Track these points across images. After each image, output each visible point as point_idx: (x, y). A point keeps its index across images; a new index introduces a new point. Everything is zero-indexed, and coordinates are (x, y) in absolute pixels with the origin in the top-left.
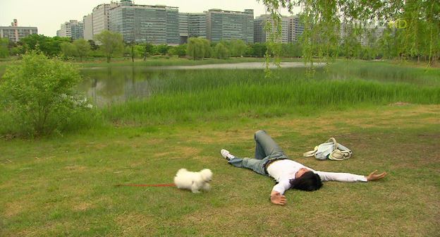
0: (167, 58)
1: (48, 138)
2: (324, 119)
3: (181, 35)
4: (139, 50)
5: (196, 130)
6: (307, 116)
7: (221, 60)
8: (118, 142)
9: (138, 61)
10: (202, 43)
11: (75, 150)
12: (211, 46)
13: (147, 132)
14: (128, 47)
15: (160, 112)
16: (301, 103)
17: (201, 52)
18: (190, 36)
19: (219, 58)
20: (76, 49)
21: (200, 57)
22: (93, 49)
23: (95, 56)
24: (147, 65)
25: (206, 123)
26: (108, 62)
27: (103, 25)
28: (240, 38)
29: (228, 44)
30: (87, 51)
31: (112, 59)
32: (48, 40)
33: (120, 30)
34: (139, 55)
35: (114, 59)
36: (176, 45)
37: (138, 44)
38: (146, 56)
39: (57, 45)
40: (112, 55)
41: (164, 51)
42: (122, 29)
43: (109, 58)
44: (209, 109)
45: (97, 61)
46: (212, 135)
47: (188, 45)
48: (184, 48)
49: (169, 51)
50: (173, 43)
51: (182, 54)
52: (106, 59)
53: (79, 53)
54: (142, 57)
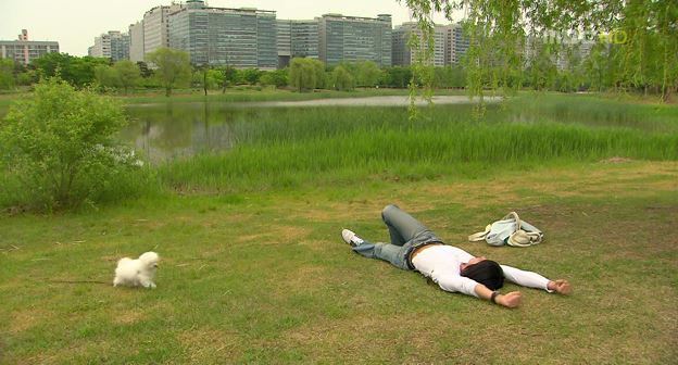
0: (259, 90)
1: (75, 212)
2: (500, 183)
3: (280, 53)
4: (215, 76)
5: (303, 200)
6: (475, 178)
8: (183, 218)
9: (214, 93)
10: (313, 66)
11: (117, 231)
12: (326, 71)
13: (227, 202)
14: (198, 72)
15: (248, 173)
16: (465, 159)
17: (310, 80)
18: (294, 56)
19: (338, 90)
20: (117, 76)
21: (310, 89)
22: (144, 76)
23: (147, 87)
24: (228, 100)
25: (319, 189)
26: (167, 95)
27: (160, 39)
28: (372, 59)
29: (352, 69)
30: (136, 78)
31: (173, 91)
32: (75, 63)
33: (184, 47)
34: (216, 85)
35: (177, 91)
36: (272, 70)
37: (213, 68)
38: (226, 85)
39: (88, 69)
40: (174, 85)
41: (253, 78)
42: (188, 45)
43: (169, 89)
44: (323, 169)
45: (151, 94)
46: (327, 209)
47: (290, 70)
48: (285, 73)
49: (261, 79)
50: (268, 66)
51: (281, 83)
52: (165, 90)
53: (123, 81)
54: (220, 88)
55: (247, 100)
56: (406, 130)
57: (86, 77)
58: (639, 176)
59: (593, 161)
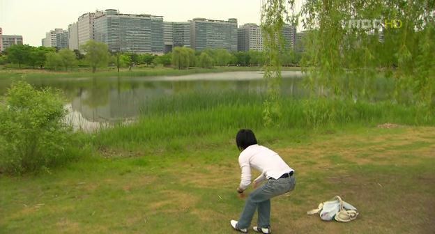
0: (153, 68)
1: (36, 175)
2: (317, 148)
3: (166, 43)
4: (124, 59)
5: (188, 163)
6: (299, 142)
7: (205, 70)
8: (109, 180)
9: (123, 70)
10: (187, 52)
11: (65, 194)
12: (196, 55)
13: (137, 164)
14: (113, 56)
15: (150, 139)
16: (291, 125)
17: (185, 62)
18: (175, 45)
19: (203, 67)
20: (61, 59)
21: (185, 67)
22: (78, 59)
23: (80, 66)
24: (133, 75)
25: (198, 151)
26: (94, 72)
27: (88, 34)
28: (224, 47)
29: (213, 53)
30: (73, 60)
31: (97, 69)
32: (34, 50)
33: (104, 39)
34: (125, 65)
35: (100, 69)
36: (161, 54)
37: (123, 53)
38: (131, 65)
39: (41, 55)
40: (98, 65)
41: (149, 60)
42: (107, 37)
43: (94, 68)
44: (199, 134)
45: (83, 71)
46: (206, 172)
47: (172, 54)
48: (169, 57)
49: (154, 60)
50: (158, 51)
51: (167, 63)
52: (92, 68)
53: (64, 62)
54: (127, 67)
55: (145, 75)
56: (252, 105)
57: (40, 60)
58: (406, 142)
59: (374, 126)
